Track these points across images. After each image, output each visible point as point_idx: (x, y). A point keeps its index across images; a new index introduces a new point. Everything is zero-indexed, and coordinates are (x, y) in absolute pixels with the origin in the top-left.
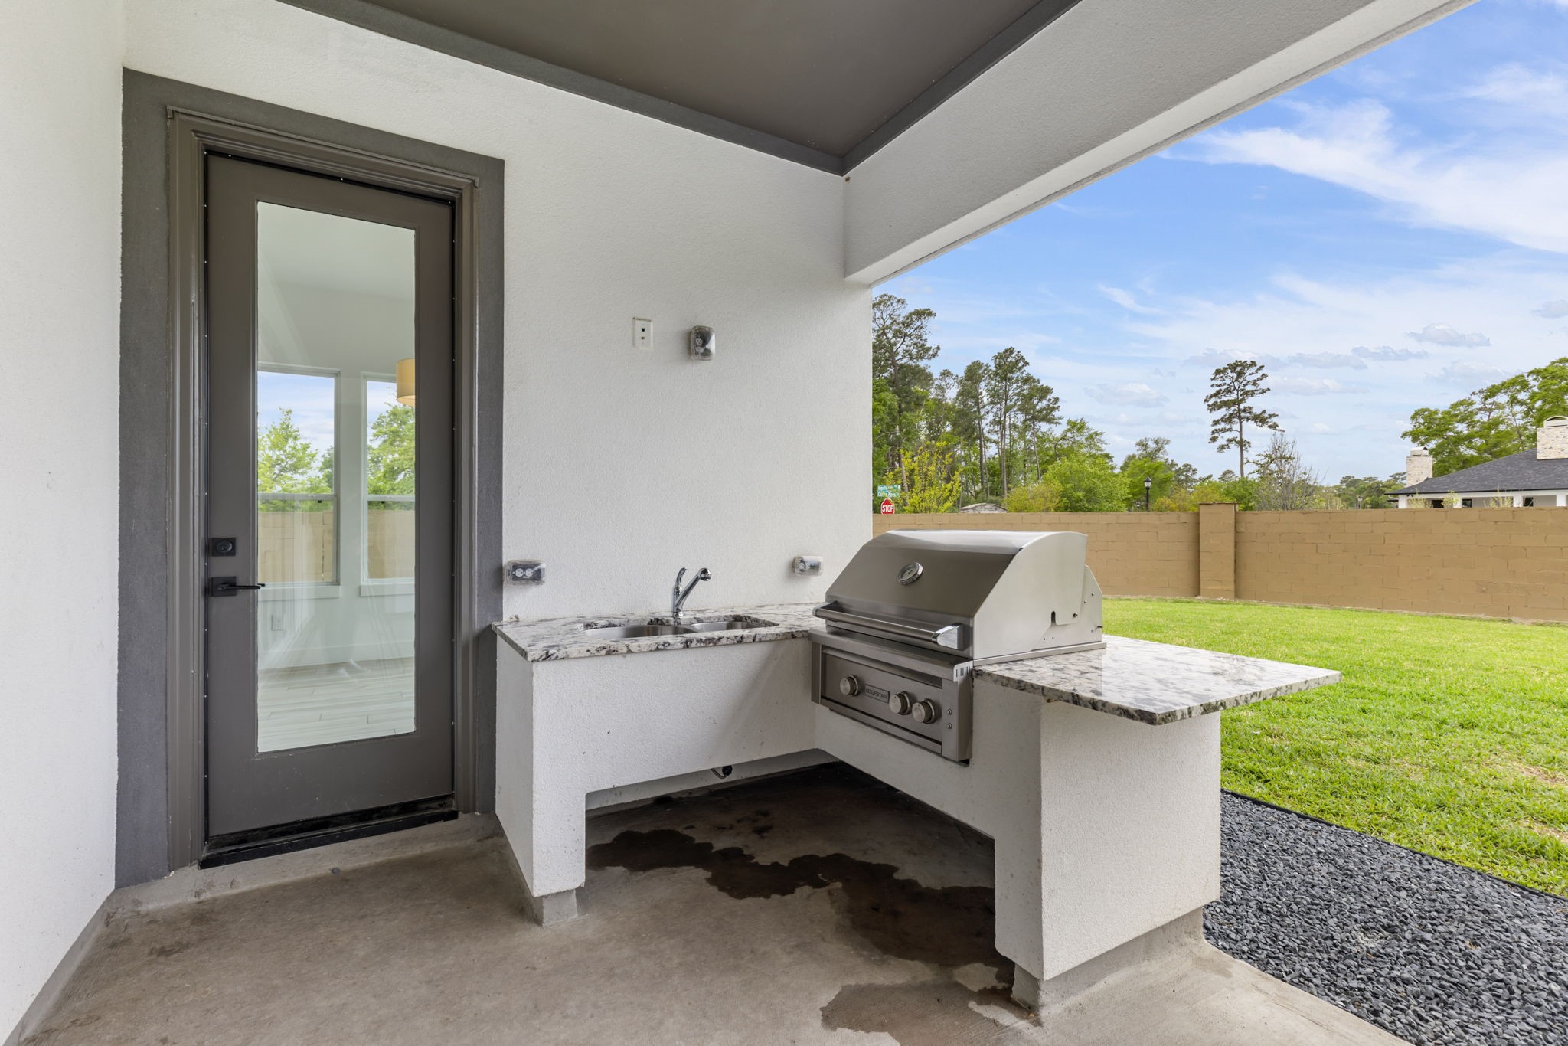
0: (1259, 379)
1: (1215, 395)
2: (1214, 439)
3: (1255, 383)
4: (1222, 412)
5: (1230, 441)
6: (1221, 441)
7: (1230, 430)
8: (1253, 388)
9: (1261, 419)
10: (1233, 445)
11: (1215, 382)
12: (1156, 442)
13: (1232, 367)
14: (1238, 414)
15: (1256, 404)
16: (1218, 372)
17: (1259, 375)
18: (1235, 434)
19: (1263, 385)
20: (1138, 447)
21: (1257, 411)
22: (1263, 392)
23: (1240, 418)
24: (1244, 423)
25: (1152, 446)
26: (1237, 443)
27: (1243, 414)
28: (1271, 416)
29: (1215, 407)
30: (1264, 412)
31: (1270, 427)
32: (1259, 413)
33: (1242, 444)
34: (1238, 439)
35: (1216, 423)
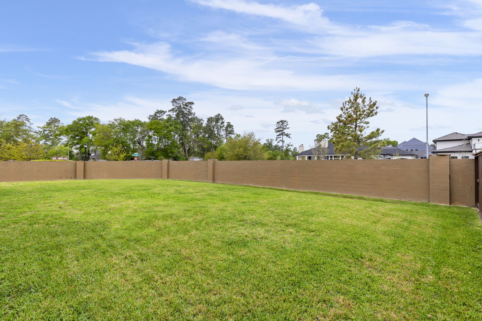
0: (287, 125)
1: (277, 128)
2: (276, 140)
3: (286, 126)
4: (278, 133)
5: (280, 140)
6: (278, 140)
7: (280, 138)
8: (286, 127)
9: (287, 135)
10: (281, 142)
11: (277, 125)
12: (271, 140)
13: (281, 121)
14: (282, 134)
15: (286, 131)
16: (278, 123)
17: (286, 124)
18: (281, 139)
19: (288, 126)
20: (266, 141)
21: (286, 133)
22: (288, 128)
23: (283, 135)
24: (283, 136)
25: (270, 141)
26: (282, 141)
27: (283, 134)
28: (290, 134)
29: (277, 132)
30: (288, 133)
31: (288, 137)
32: (287, 134)
33: (283, 141)
34: (282, 140)
35: (277, 136)
